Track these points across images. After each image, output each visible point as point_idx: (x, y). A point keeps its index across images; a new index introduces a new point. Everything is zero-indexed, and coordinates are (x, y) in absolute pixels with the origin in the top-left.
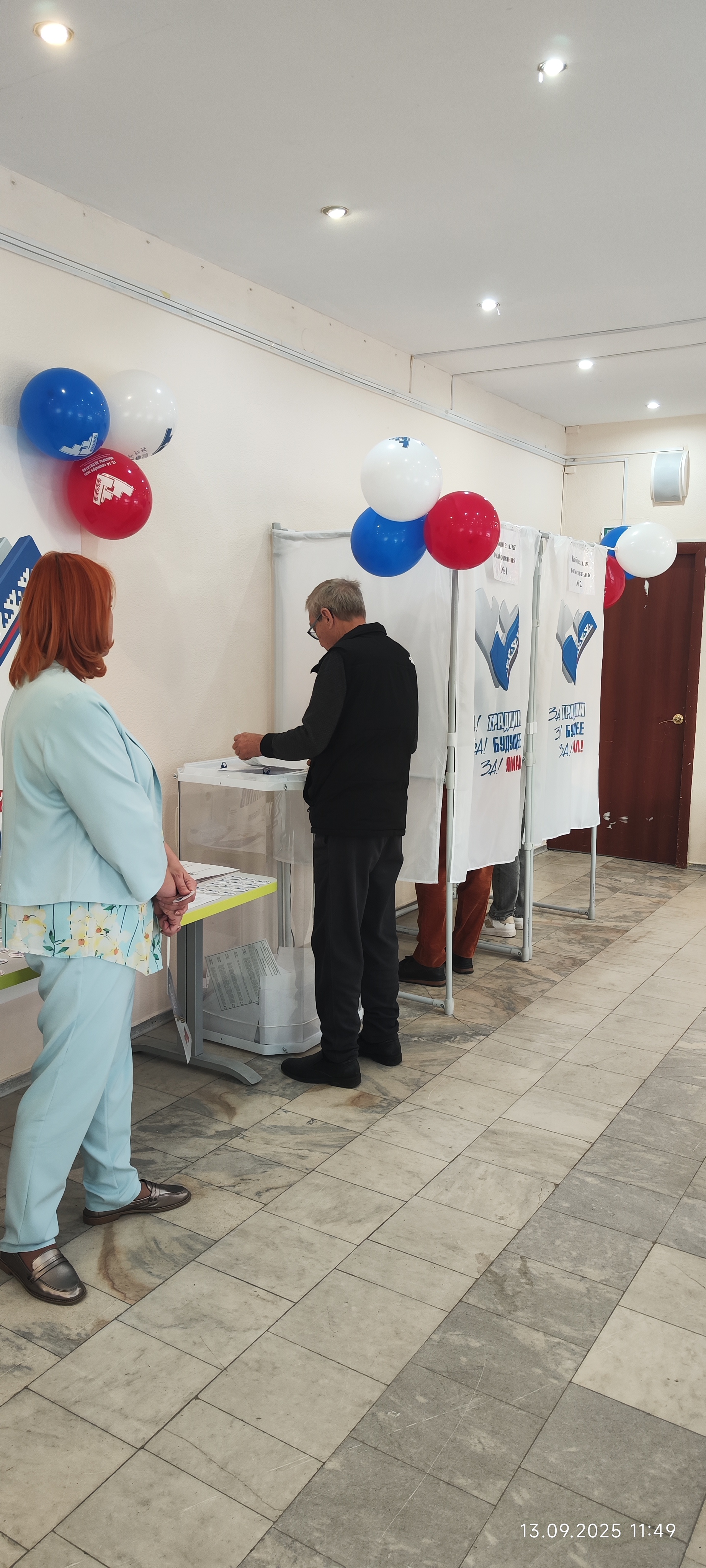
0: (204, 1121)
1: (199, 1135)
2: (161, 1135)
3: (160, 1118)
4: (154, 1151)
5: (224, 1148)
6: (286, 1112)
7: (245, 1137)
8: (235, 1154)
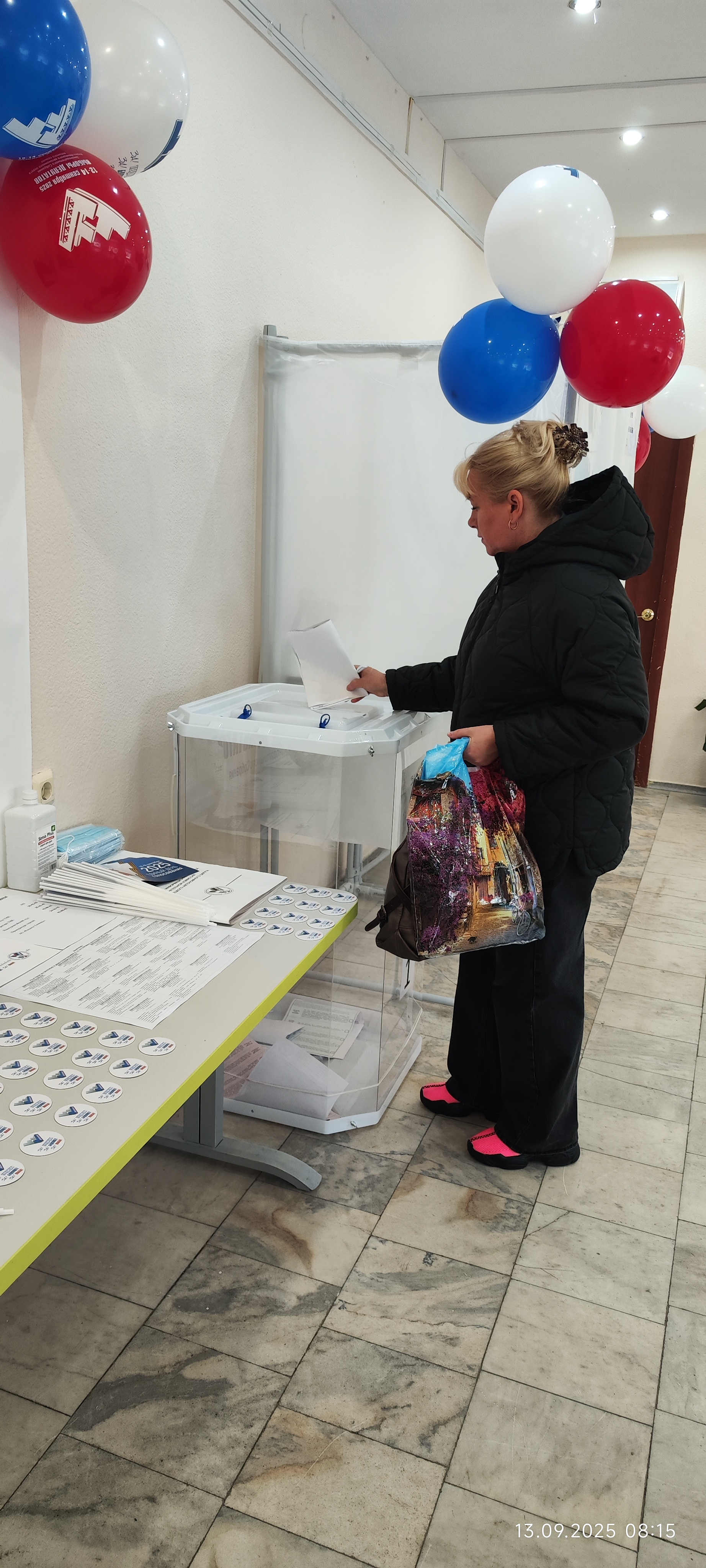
0: (270, 1275)
1: (275, 1309)
2: (216, 1315)
3: (200, 1277)
4: (219, 1357)
5: (326, 1336)
6: (383, 1241)
7: (346, 1305)
8: (347, 1346)
